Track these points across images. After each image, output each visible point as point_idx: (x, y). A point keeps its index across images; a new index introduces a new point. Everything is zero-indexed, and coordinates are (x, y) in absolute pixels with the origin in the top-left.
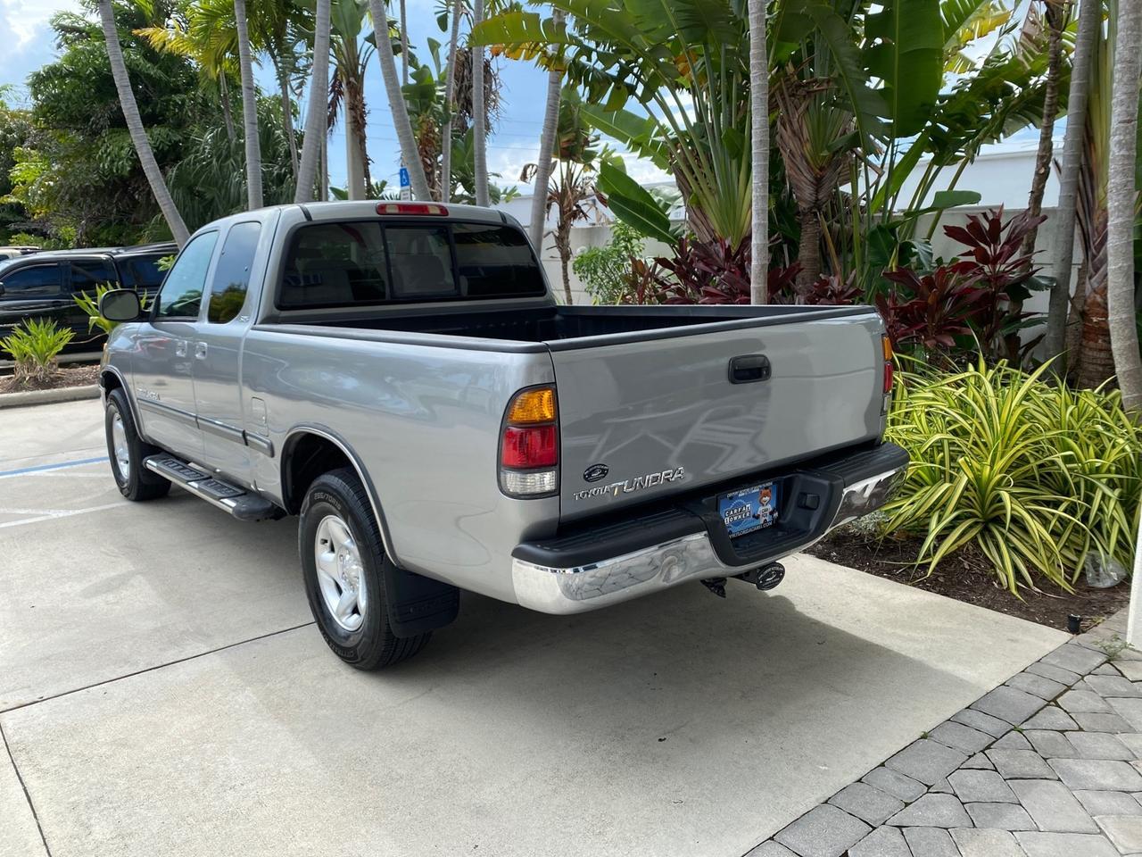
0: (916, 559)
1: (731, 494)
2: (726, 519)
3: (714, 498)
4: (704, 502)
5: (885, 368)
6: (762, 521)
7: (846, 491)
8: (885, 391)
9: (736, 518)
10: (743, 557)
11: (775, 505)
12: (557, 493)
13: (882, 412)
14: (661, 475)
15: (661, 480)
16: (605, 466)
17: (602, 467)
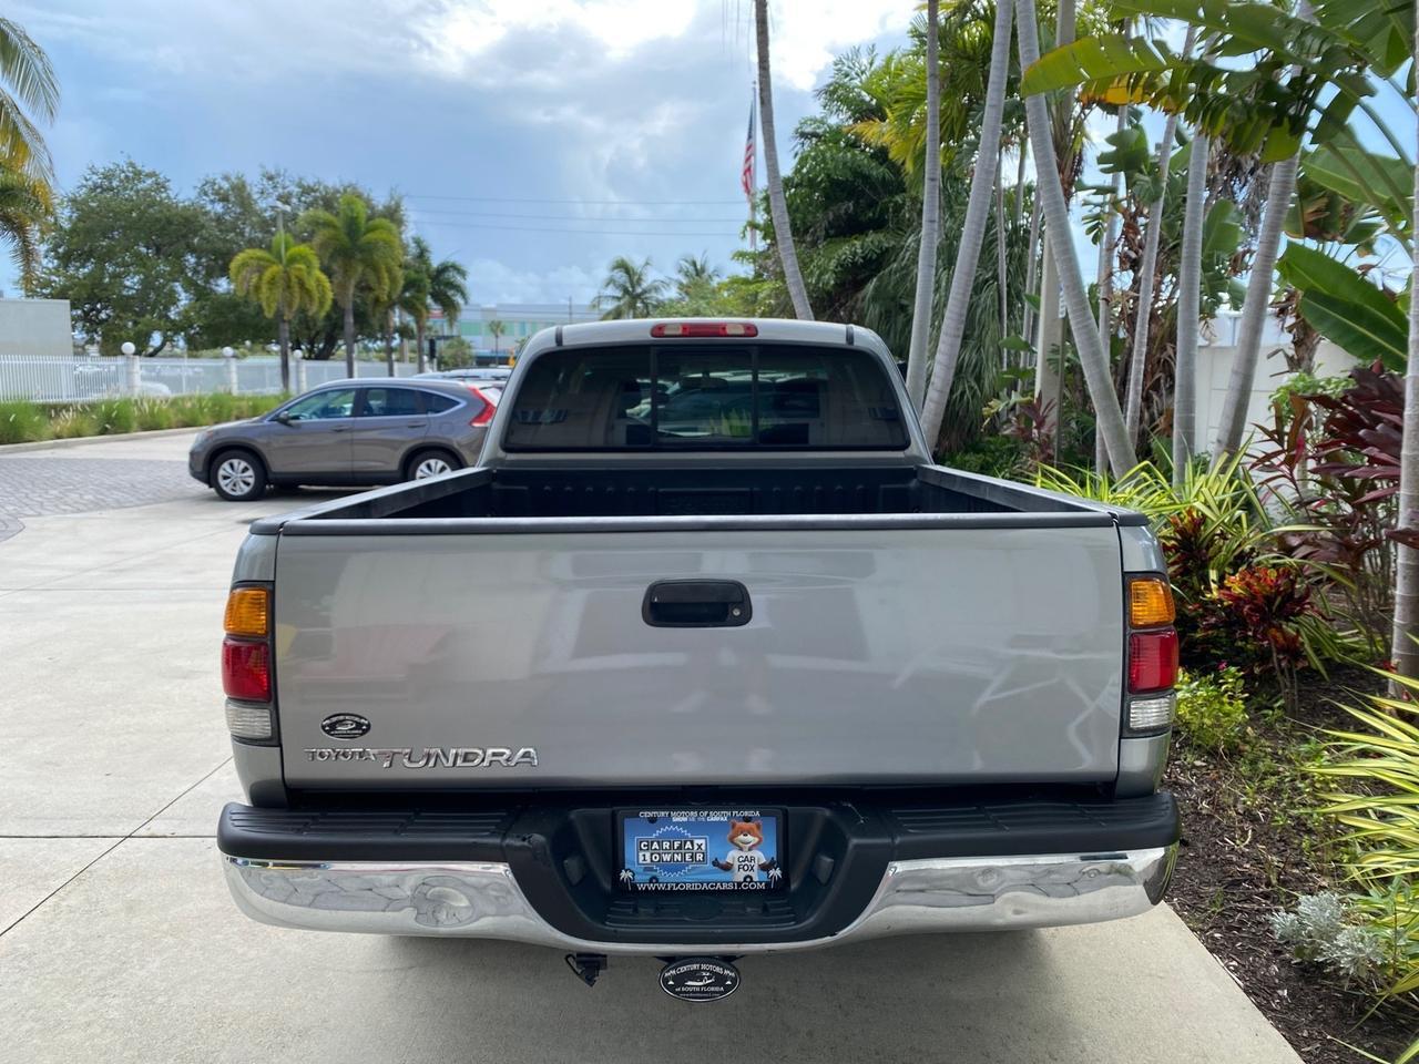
1: (650, 814)
2: (641, 854)
3: (605, 811)
4: (573, 815)
5: (1130, 644)
6: (739, 876)
7: (899, 868)
8: (1133, 688)
9: (667, 857)
10: (610, 927)
11: (773, 854)
12: (274, 742)
13: (1126, 731)
14: (485, 753)
15: (483, 760)
16: (361, 718)
17: (357, 719)
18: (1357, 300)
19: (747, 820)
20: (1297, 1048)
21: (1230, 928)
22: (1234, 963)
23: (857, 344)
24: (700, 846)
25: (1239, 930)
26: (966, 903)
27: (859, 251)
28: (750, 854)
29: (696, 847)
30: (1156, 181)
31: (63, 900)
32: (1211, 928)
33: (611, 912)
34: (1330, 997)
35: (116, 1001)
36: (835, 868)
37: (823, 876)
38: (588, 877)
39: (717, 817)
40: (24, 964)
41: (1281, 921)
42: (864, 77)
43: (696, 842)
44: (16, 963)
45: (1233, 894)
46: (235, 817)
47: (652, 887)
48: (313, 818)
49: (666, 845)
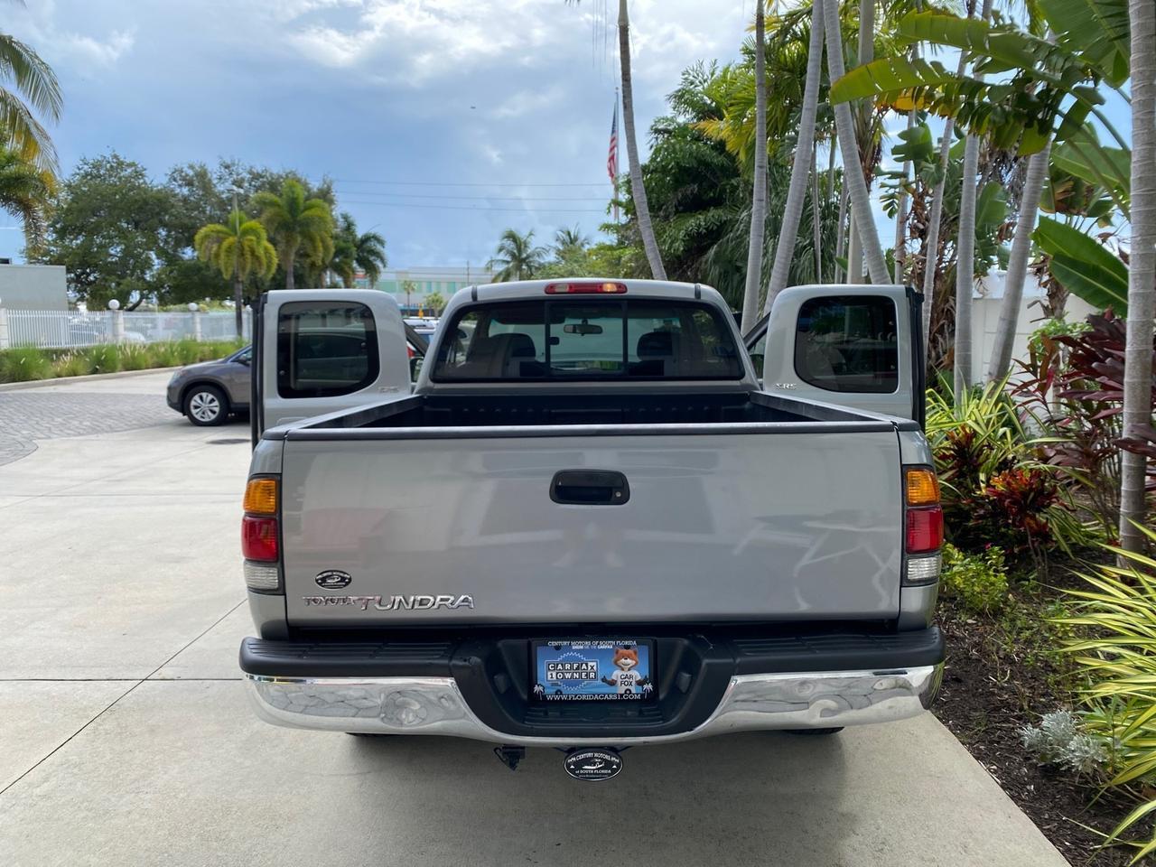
0: (1109, 830)
1: (556, 643)
2: (549, 673)
3: (523, 642)
4: (500, 644)
5: (907, 516)
6: (621, 690)
7: (738, 680)
8: (910, 550)
9: (568, 676)
10: (527, 725)
11: (646, 673)
12: (281, 592)
13: (905, 581)
14: (435, 599)
15: (434, 604)
16: (345, 573)
17: (342, 574)
18: (1094, 261)
19: (627, 647)
20: (1039, 826)
21: (992, 742)
22: (994, 767)
23: (704, 298)
24: (592, 668)
25: (998, 743)
26: (788, 709)
27: (703, 224)
28: (629, 673)
29: (590, 668)
30: (939, 168)
31: (100, 725)
32: (977, 742)
33: (528, 715)
34: (1066, 790)
35: (148, 796)
36: (692, 682)
37: (683, 688)
38: (511, 690)
39: (605, 646)
40: (76, 771)
41: (1029, 733)
42: (706, 85)
43: (590, 664)
44: (70, 771)
45: (994, 717)
46: (251, 646)
47: (557, 698)
48: (310, 647)
49: (568, 666)
